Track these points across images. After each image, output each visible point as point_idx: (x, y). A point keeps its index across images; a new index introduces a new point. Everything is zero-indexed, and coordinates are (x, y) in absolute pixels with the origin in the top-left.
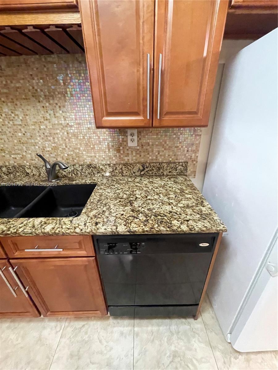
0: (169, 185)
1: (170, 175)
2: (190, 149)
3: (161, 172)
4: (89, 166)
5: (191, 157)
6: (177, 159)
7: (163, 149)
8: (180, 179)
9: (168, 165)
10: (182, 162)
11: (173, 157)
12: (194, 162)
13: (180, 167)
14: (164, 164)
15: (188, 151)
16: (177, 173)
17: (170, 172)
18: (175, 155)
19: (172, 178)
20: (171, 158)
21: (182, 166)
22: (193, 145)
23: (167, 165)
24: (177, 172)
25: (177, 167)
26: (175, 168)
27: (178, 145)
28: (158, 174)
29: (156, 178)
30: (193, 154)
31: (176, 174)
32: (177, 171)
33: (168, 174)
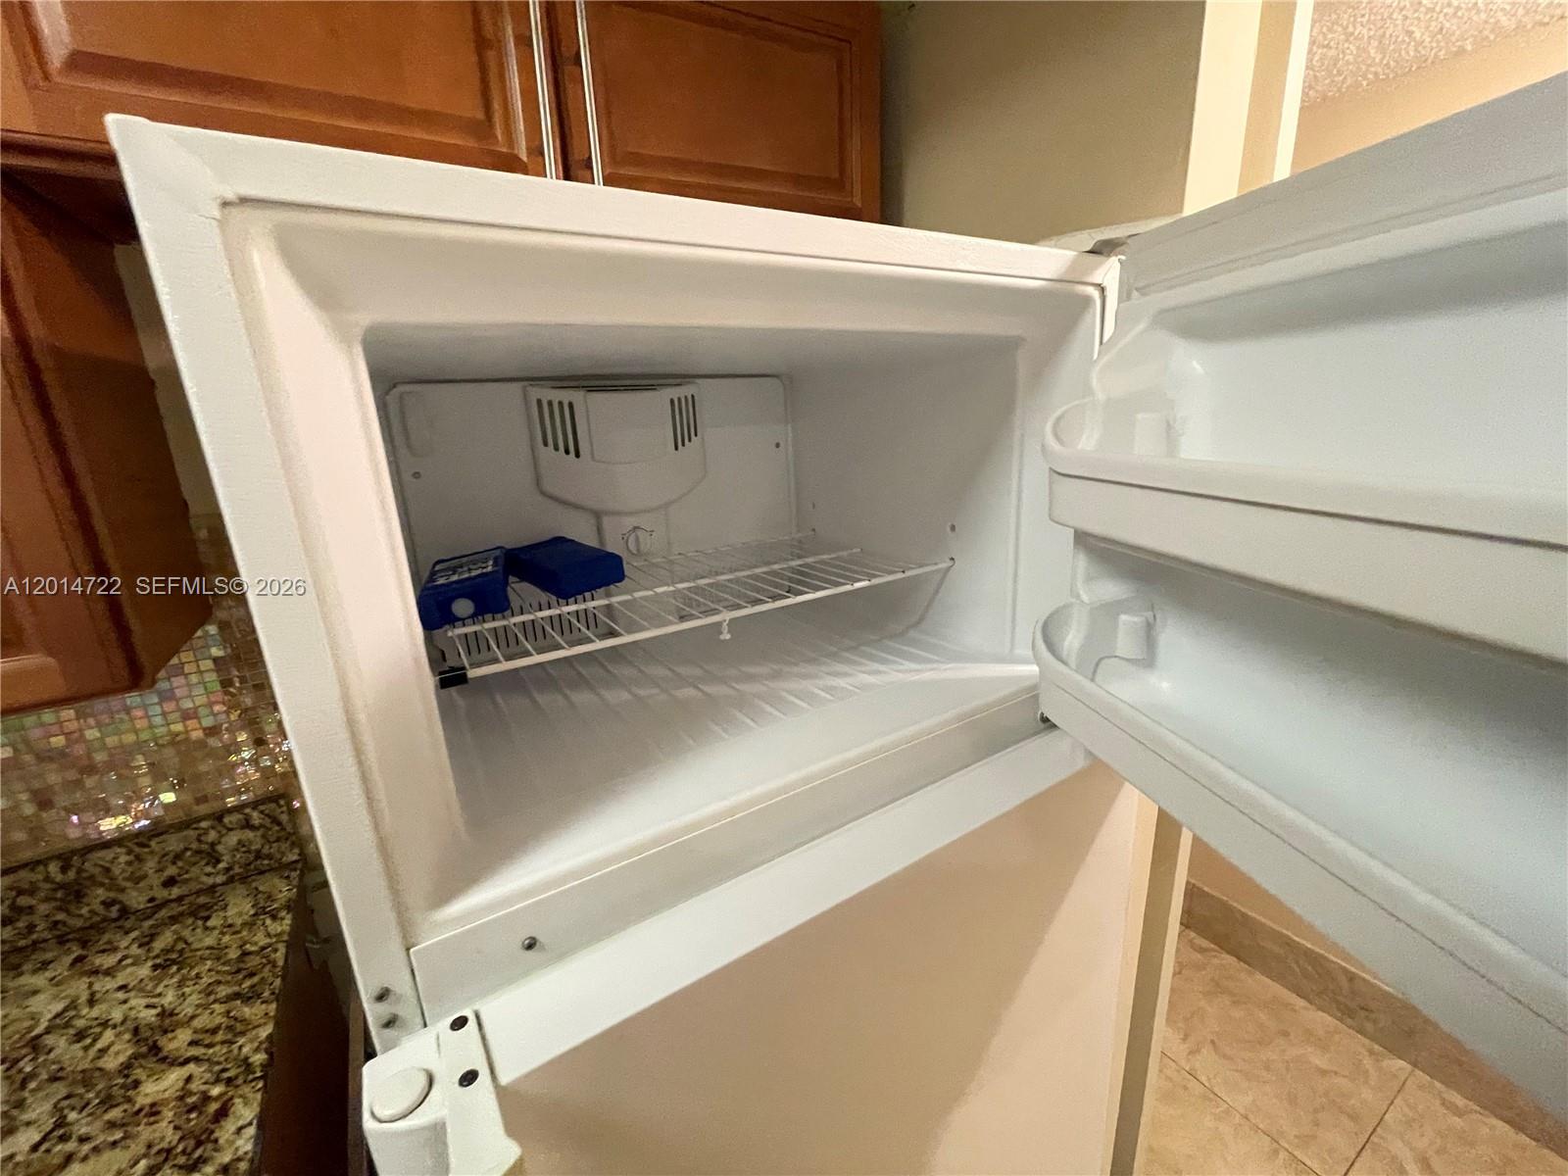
3: (103, 903)
6: (199, 801)
9: (137, 850)
10: (239, 808)
13: (232, 839)
14: (105, 855)
16: (228, 870)
17: (170, 882)
21: (247, 825)
23: (129, 853)
24: (221, 866)
25: (213, 845)
26: (198, 852)
31: (220, 879)
32: (218, 861)
33: (162, 894)
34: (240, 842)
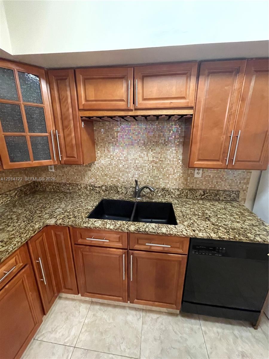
0: (229, 208)
1: (225, 200)
2: (242, 181)
3: (218, 198)
4: (163, 189)
5: (243, 187)
6: (231, 189)
7: (221, 181)
8: (235, 204)
9: (224, 192)
10: (235, 191)
11: (228, 187)
12: (245, 192)
13: (233, 195)
14: (220, 192)
15: (240, 183)
16: (231, 199)
17: (225, 198)
18: (229, 186)
19: (227, 202)
20: (226, 187)
21: (235, 194)
22: (244, 179)
25: (231, 195)
26: (229, 195)
27: (233, 178)
28: (215, 199)
29: (215, 202)
30: (244, 186)
31: (229, 200)
32: (230, 197)
33: (223, 199)
34: (234, 196)
